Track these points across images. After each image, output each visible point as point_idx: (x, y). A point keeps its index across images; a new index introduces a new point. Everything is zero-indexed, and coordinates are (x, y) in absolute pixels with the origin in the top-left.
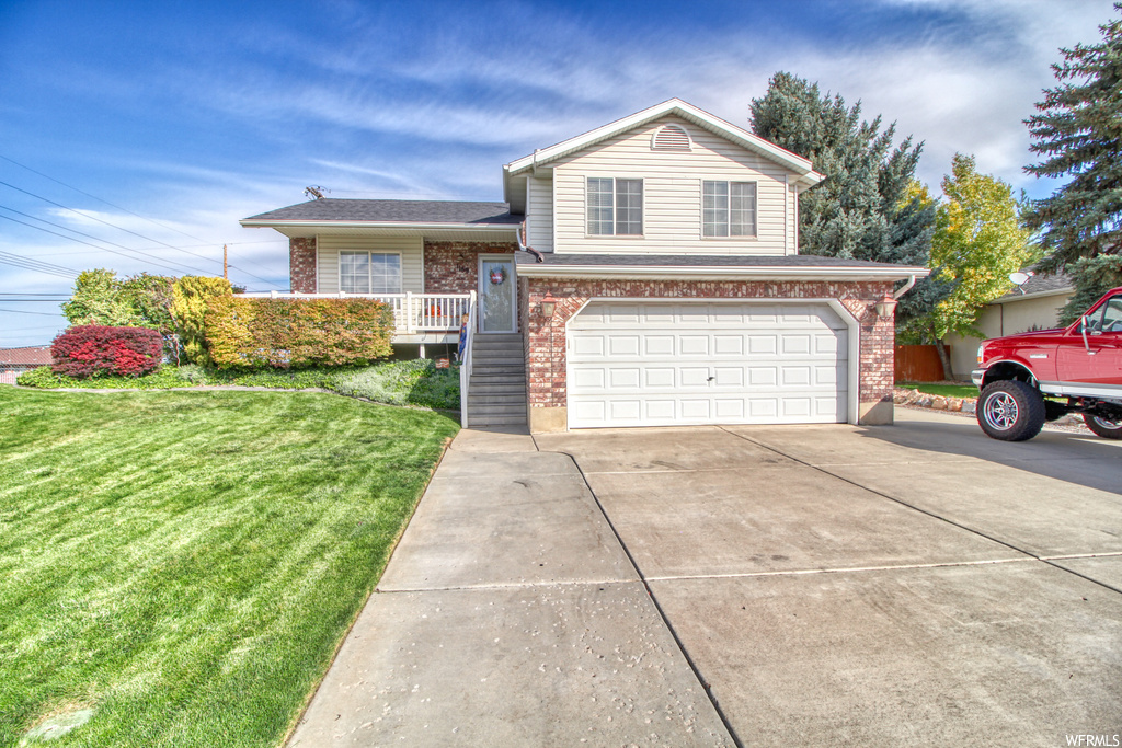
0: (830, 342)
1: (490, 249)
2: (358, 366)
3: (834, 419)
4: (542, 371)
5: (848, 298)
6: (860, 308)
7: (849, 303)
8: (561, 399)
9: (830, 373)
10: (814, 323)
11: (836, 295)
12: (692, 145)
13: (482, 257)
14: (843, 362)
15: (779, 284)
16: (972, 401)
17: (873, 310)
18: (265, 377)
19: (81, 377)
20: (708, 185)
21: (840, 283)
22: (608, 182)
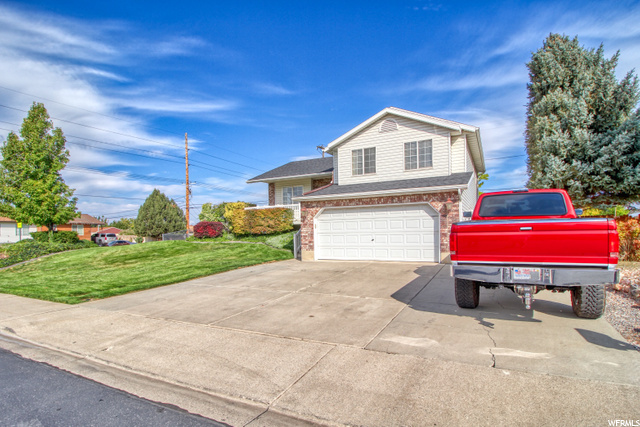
0: (431, 222)
2: (275, 234)
3: (433, 260)
4: (305, 236)
5: (433, 201)
6: (439, 206)
7: (434, 204)
8: (312, 248)
10: (422, 213)
11: (427, 200)
12: (398, 127)
14: (437, 232)
15: (398, 197)
18: (250, 238)
19: (200, 238)
21: (429, 194)
22: (360, 151)
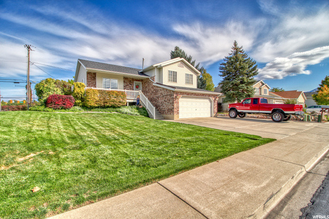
0: (209, 104)
1: (137, 80)
3: (210, 116)
6: (214, 99)
8: (178, 113)
9: (209, 109)
11: (211, 97)
13: (135, 82)
14: (211, 107)
16: (228, 113)
17: (215, 99)
20: (186, 74)
21: (212, 95)
22: (171, 72)
